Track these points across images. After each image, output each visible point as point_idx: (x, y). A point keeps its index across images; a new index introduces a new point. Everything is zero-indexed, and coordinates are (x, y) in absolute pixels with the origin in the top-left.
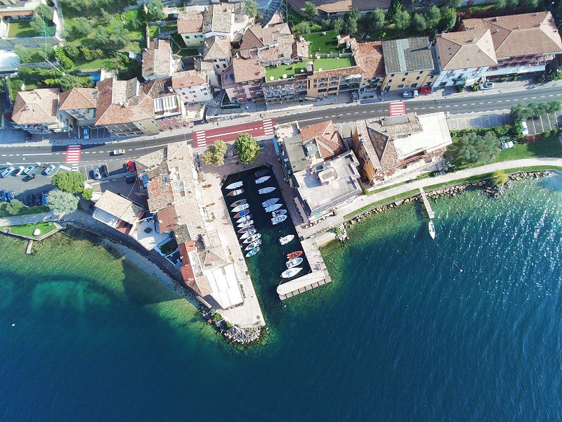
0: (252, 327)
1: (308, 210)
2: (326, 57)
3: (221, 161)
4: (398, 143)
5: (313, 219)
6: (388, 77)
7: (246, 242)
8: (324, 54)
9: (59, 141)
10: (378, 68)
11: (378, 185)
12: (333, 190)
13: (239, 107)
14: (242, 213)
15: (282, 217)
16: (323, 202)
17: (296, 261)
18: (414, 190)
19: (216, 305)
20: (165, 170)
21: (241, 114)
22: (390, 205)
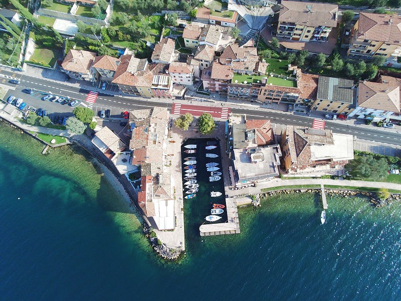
0: (175, 249)
1: (237, 177)
2: (277, 77)
3: (186, 127)
4: (313, 148)
5: (239, 184)
6: (318, 101)
7: (187, 187)
8: (276, 75)
9: (86, 86)
10: (312, 93)
11: (292, 174)
12: (259, 168)
13: (209, 95)
14: (190, 167)
15: (217, 178)
16: (249, 175)
17: (218, 211)
18: (317, 185)
19: (155, 226)
20: (148, 124)
21: (209, 100)
22: (297, 190)
